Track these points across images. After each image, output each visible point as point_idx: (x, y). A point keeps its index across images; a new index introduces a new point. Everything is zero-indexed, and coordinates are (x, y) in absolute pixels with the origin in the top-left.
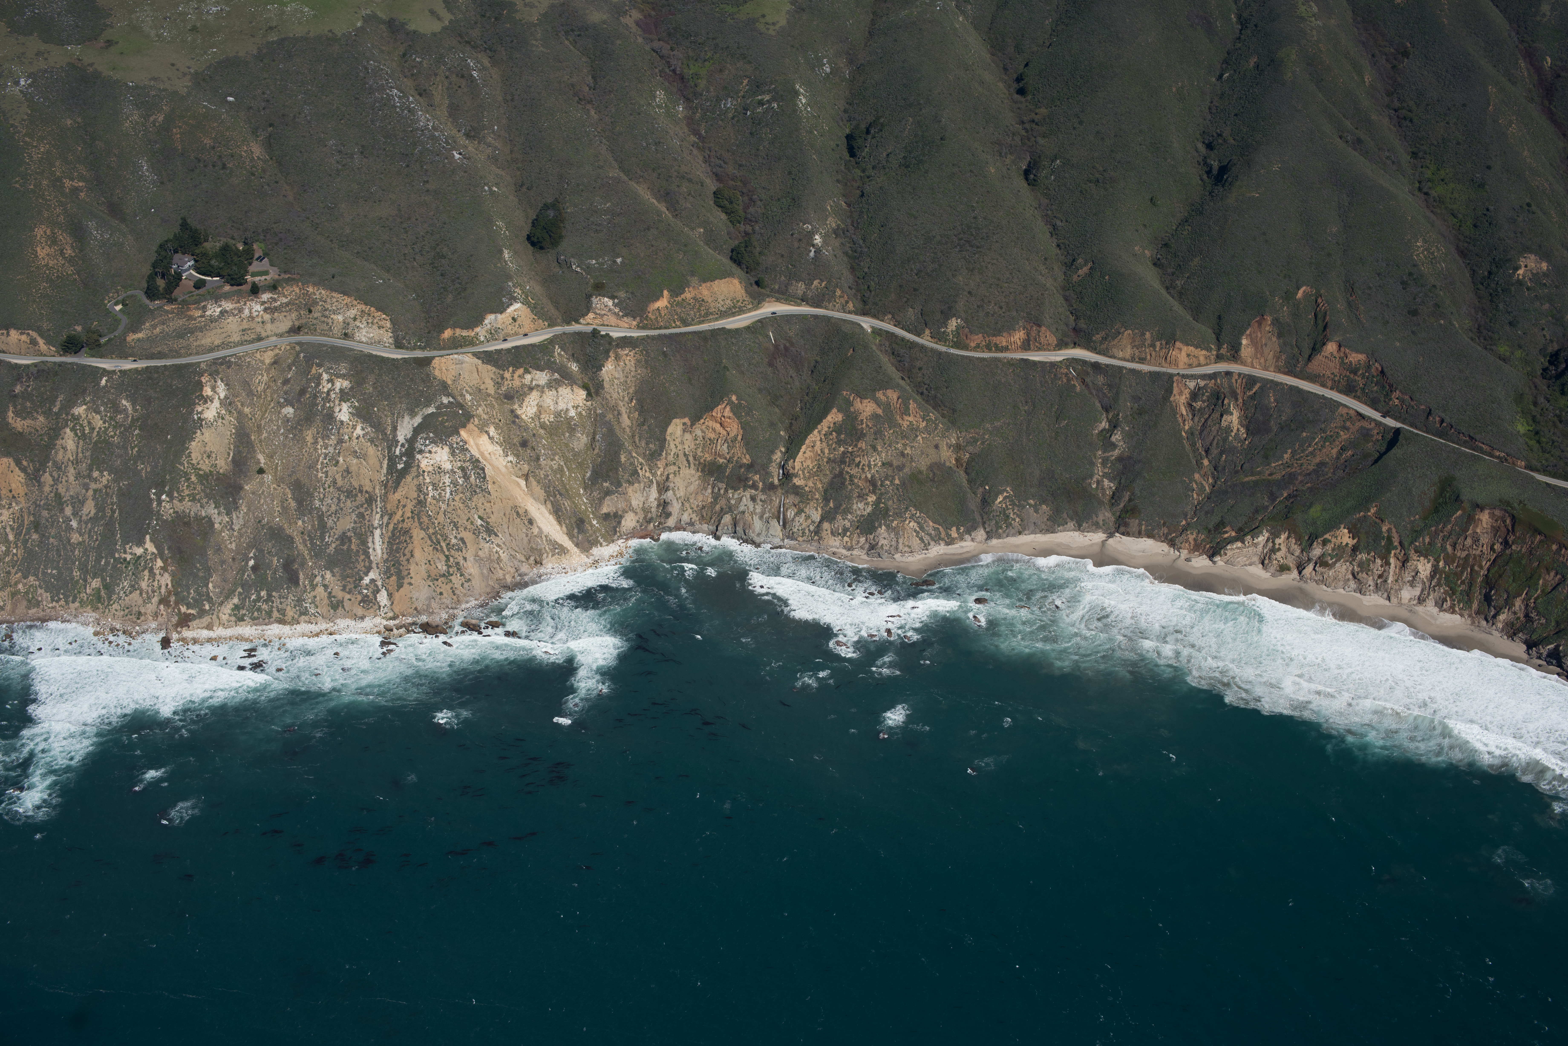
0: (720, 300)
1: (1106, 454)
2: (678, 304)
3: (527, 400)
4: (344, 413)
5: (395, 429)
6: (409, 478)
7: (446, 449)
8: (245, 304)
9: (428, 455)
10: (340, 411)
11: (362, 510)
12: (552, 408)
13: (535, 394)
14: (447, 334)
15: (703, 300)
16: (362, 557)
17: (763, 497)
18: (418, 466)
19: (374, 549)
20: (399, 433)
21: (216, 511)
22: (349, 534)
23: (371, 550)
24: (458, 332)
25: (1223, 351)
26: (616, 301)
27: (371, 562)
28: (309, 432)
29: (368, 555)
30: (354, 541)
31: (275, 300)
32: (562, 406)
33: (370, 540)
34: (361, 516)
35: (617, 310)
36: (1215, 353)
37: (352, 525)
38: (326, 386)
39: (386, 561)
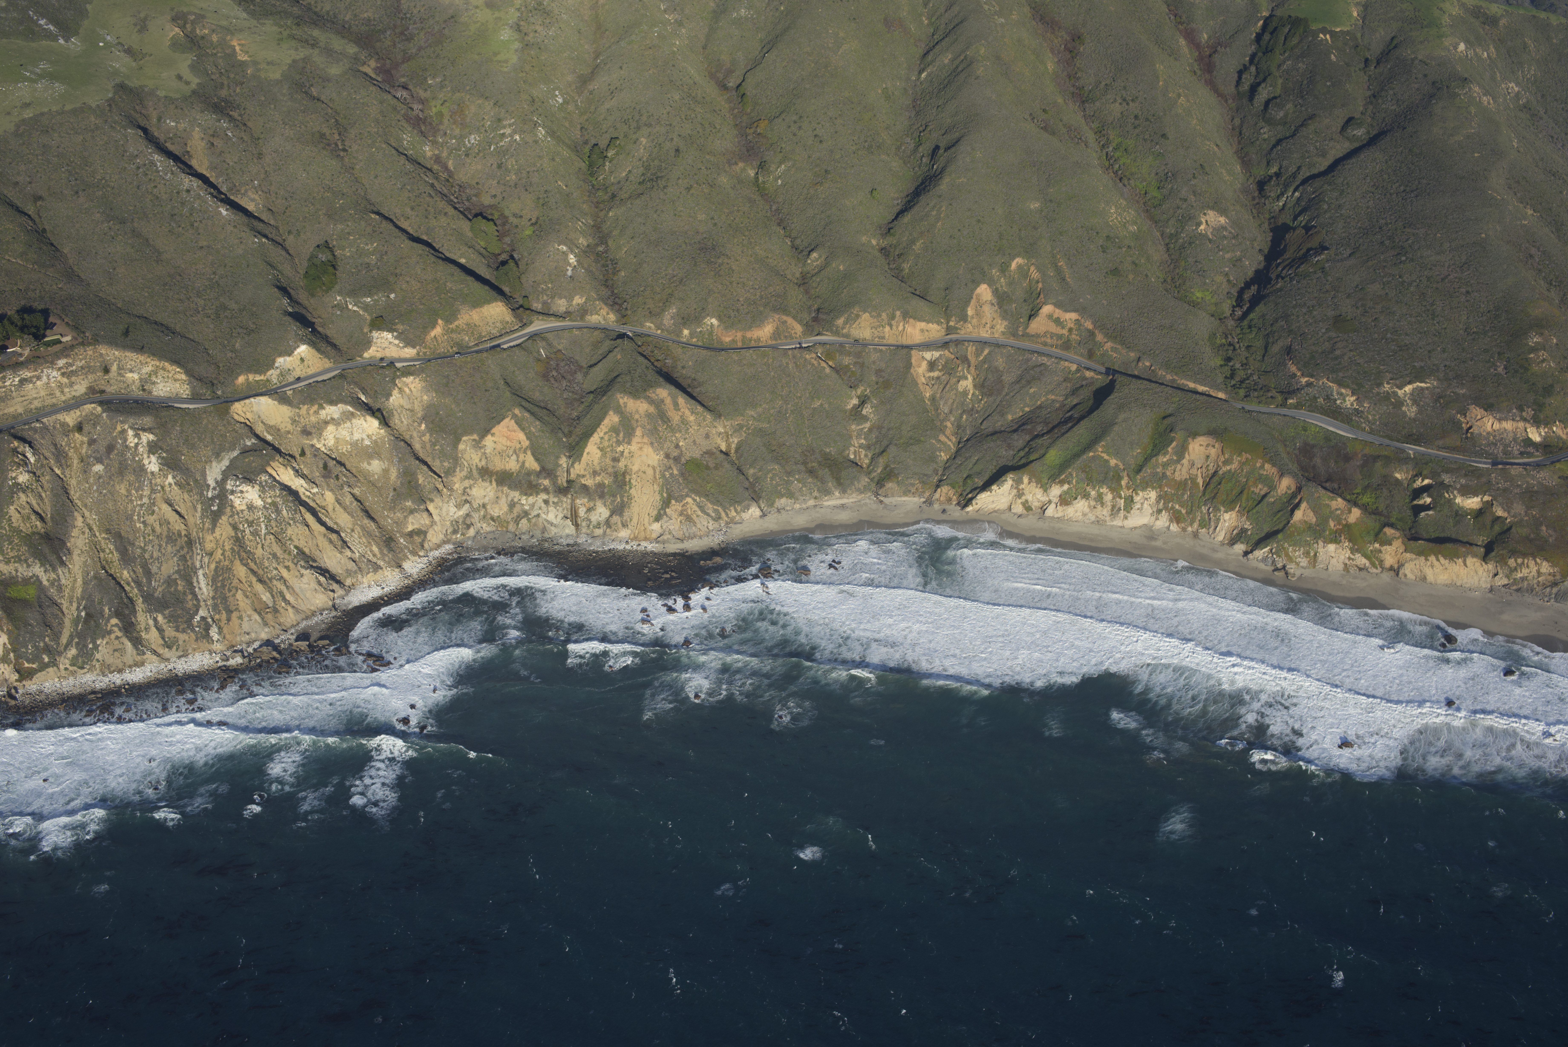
0: (490, 324)
1: (860, 427)
2: (452, 331)
3: (324, 434)
4: (152, 464)
5: (204, 475)
6: (224, 519)
7: (257, 487)
8: (42, 372)
9: (239, 495)
10: (150, 463)
11: (182, 553)
12: (348, 439)
13: (331, 428)
14: (241, 379)
15: (475, 325)
16: (190, 597)
17: (556, 500)
18: (232, 506)
19: (200, 588)
20: (209, 478)
21: (42, 569)
22: (173, 577)
23: (197, 590)
24: (251, 377)
25: (952, 324)
26: (395, 334)
27: (198, 600)
28: (122, 486)
29: (195, 595)
30: (179, 582)
31: (71, 365)
32: (357, 436)
33: (195, 580)
34: (183, 558)
35: (397, 342)
36: (945, 326)
37: (176, 568)
38: (132, 441)
39: (213, 598)
